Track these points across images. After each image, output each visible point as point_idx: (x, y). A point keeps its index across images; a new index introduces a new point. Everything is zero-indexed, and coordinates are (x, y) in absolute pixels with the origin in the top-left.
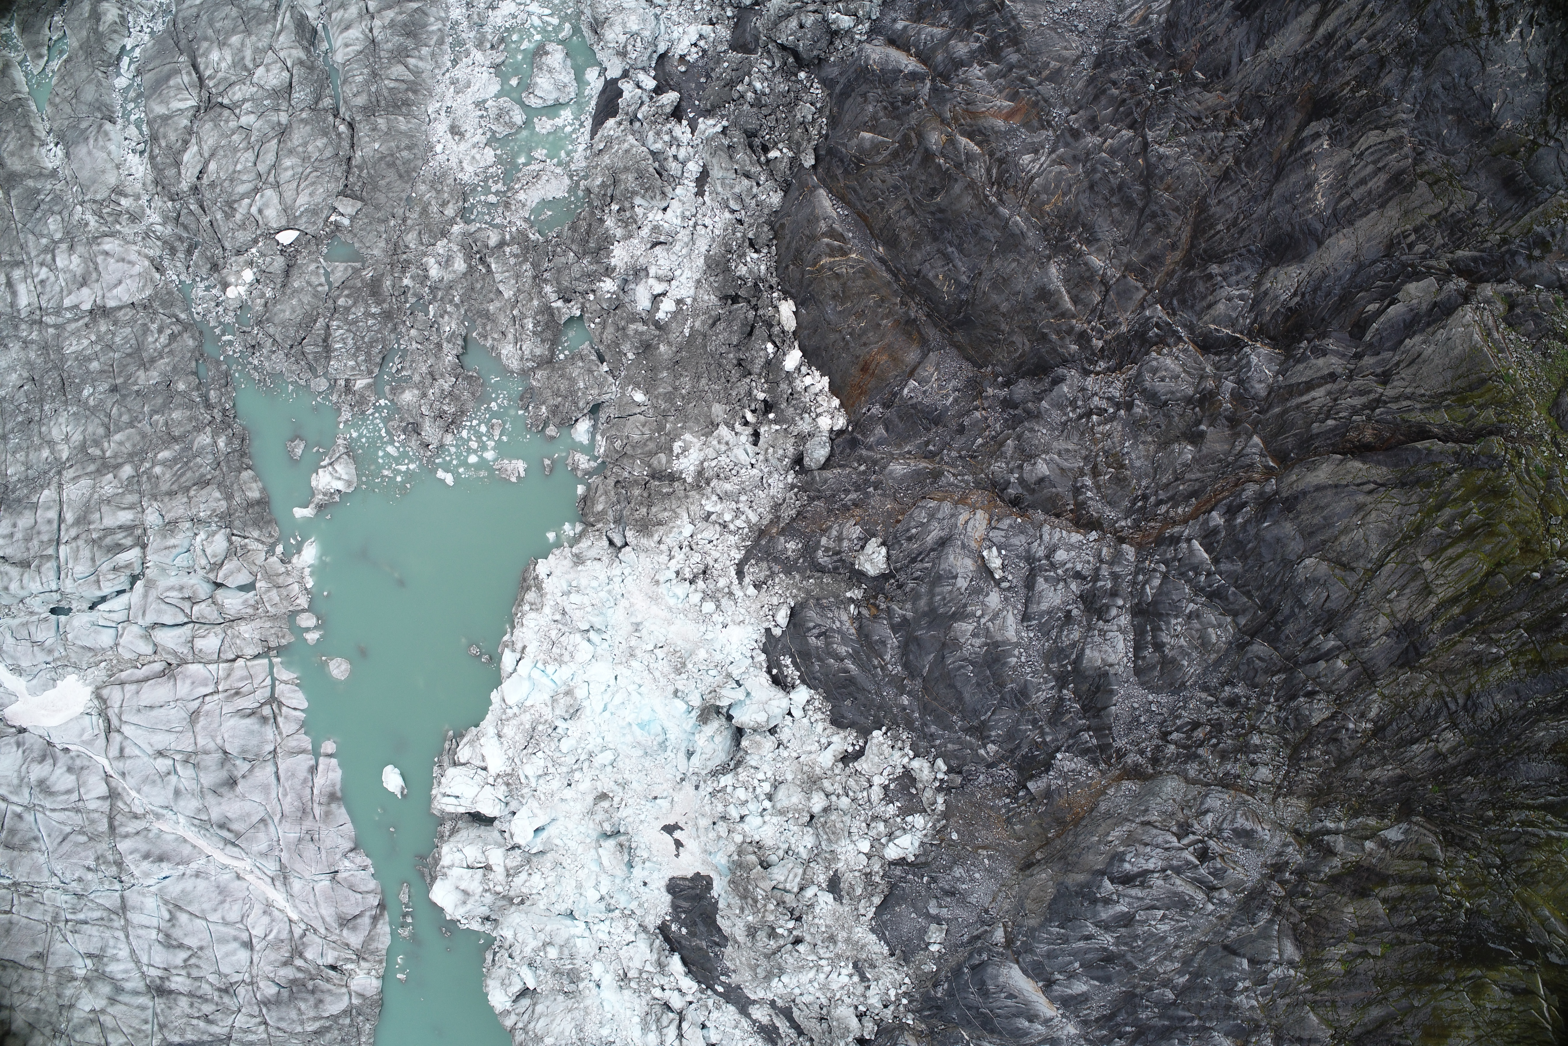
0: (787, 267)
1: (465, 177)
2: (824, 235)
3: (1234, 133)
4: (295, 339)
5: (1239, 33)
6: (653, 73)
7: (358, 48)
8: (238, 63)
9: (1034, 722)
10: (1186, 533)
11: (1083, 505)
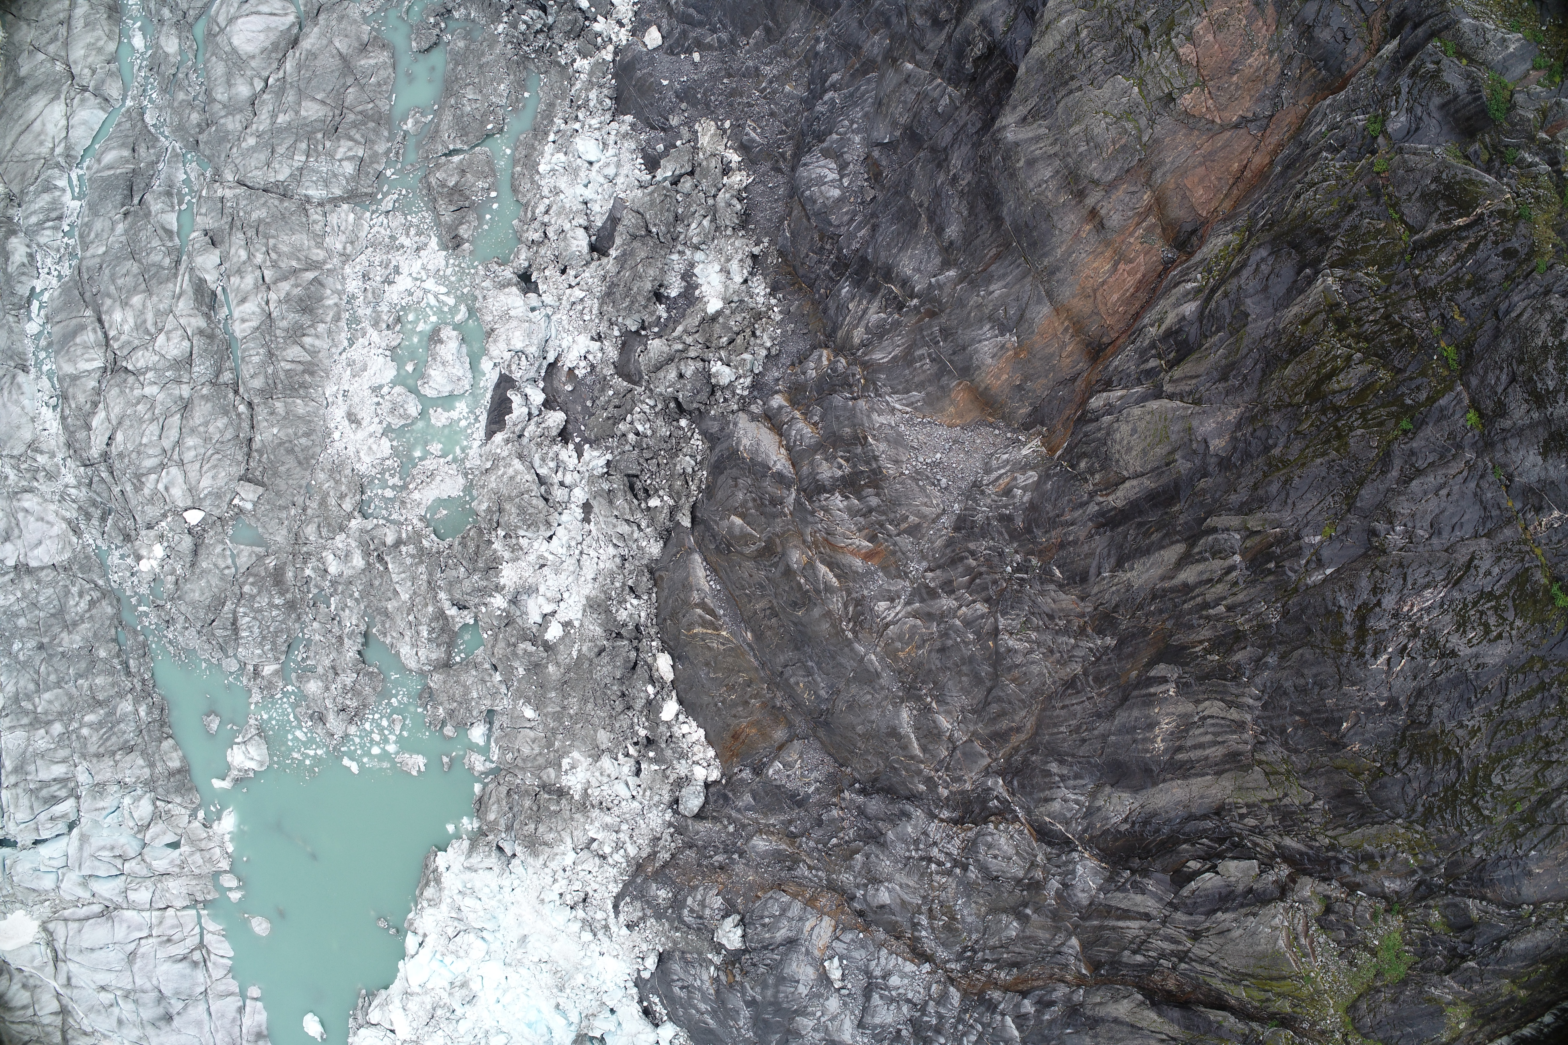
0: (666, 620)
1: (362, 468)
2: (697, 605)
3: (1085, 644)
4: (204, 620)
5: (1100, 543)
6: (542, 385)
7: (254, 324)
8: (140, 326)
10: (1001, 1006)
11: (918, 939)
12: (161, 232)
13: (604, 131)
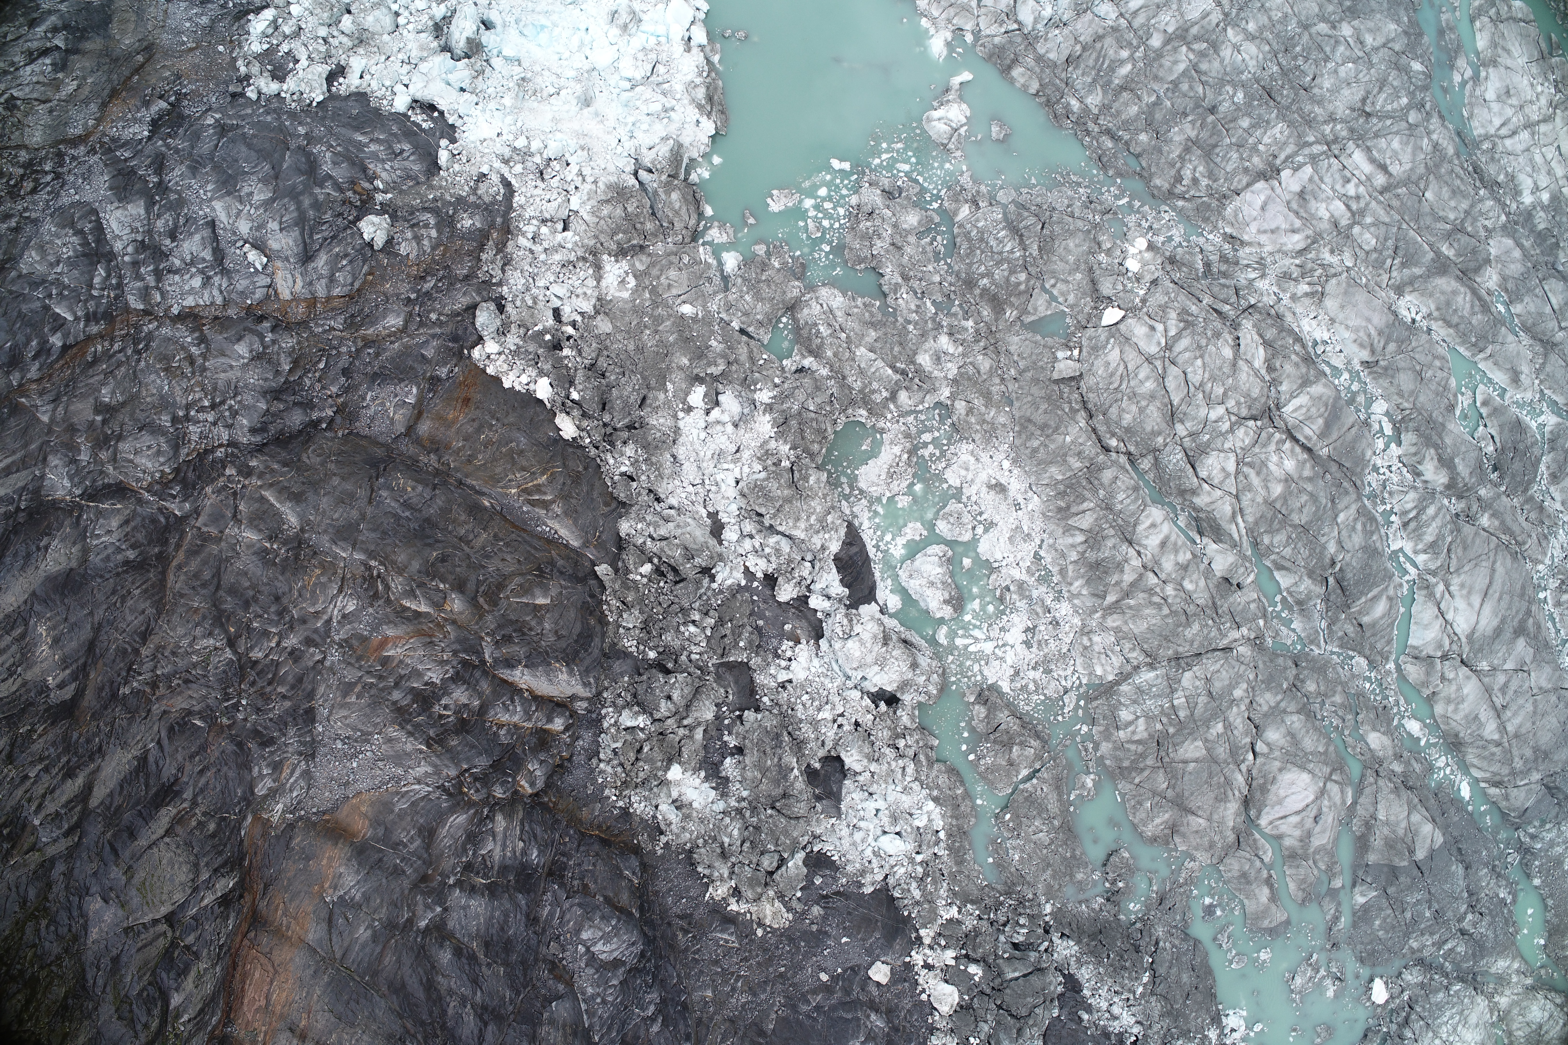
0: (585, 469)
1: (965, 447)
2: (553, 502)
3: (147, 676)
4: (1052, 224)
5: (169, 770)
6: (819, 615)
7: (1140, 528)
8: (1261, 467)
9: (177, 151)
10: (82, 325)
11: (193, 331)
12: (1287, 564)
13: (887, 867)
